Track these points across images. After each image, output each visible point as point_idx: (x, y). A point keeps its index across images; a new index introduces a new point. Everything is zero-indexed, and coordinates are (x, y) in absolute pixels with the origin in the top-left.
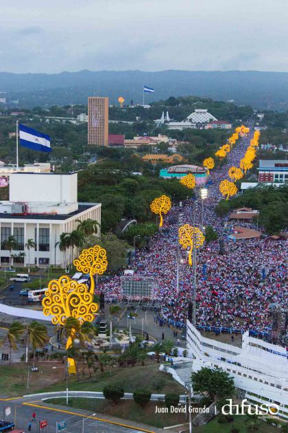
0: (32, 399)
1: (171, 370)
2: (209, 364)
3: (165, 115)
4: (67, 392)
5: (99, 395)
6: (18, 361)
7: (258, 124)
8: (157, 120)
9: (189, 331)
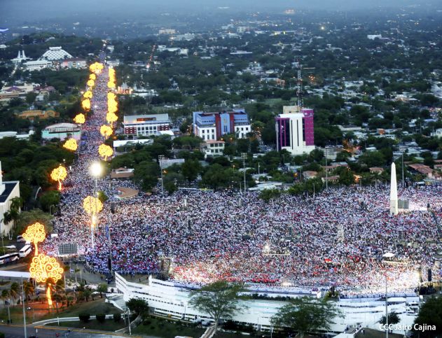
0: (39, 324)
1: (112, 302)
2: (133, 296)
3: (21, 54)
4: (58, 319)
5: (77, 319)
6: (16, 304)
7: (109, 57)
8: (14, 60)
9: (116, 278)
